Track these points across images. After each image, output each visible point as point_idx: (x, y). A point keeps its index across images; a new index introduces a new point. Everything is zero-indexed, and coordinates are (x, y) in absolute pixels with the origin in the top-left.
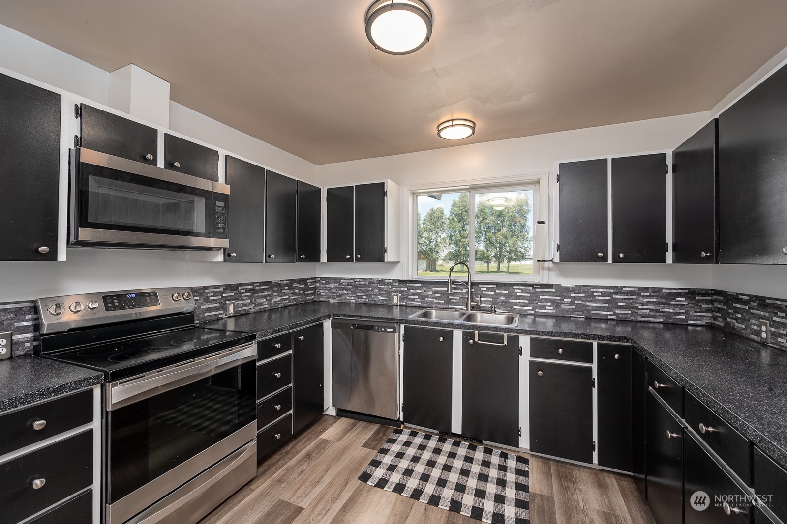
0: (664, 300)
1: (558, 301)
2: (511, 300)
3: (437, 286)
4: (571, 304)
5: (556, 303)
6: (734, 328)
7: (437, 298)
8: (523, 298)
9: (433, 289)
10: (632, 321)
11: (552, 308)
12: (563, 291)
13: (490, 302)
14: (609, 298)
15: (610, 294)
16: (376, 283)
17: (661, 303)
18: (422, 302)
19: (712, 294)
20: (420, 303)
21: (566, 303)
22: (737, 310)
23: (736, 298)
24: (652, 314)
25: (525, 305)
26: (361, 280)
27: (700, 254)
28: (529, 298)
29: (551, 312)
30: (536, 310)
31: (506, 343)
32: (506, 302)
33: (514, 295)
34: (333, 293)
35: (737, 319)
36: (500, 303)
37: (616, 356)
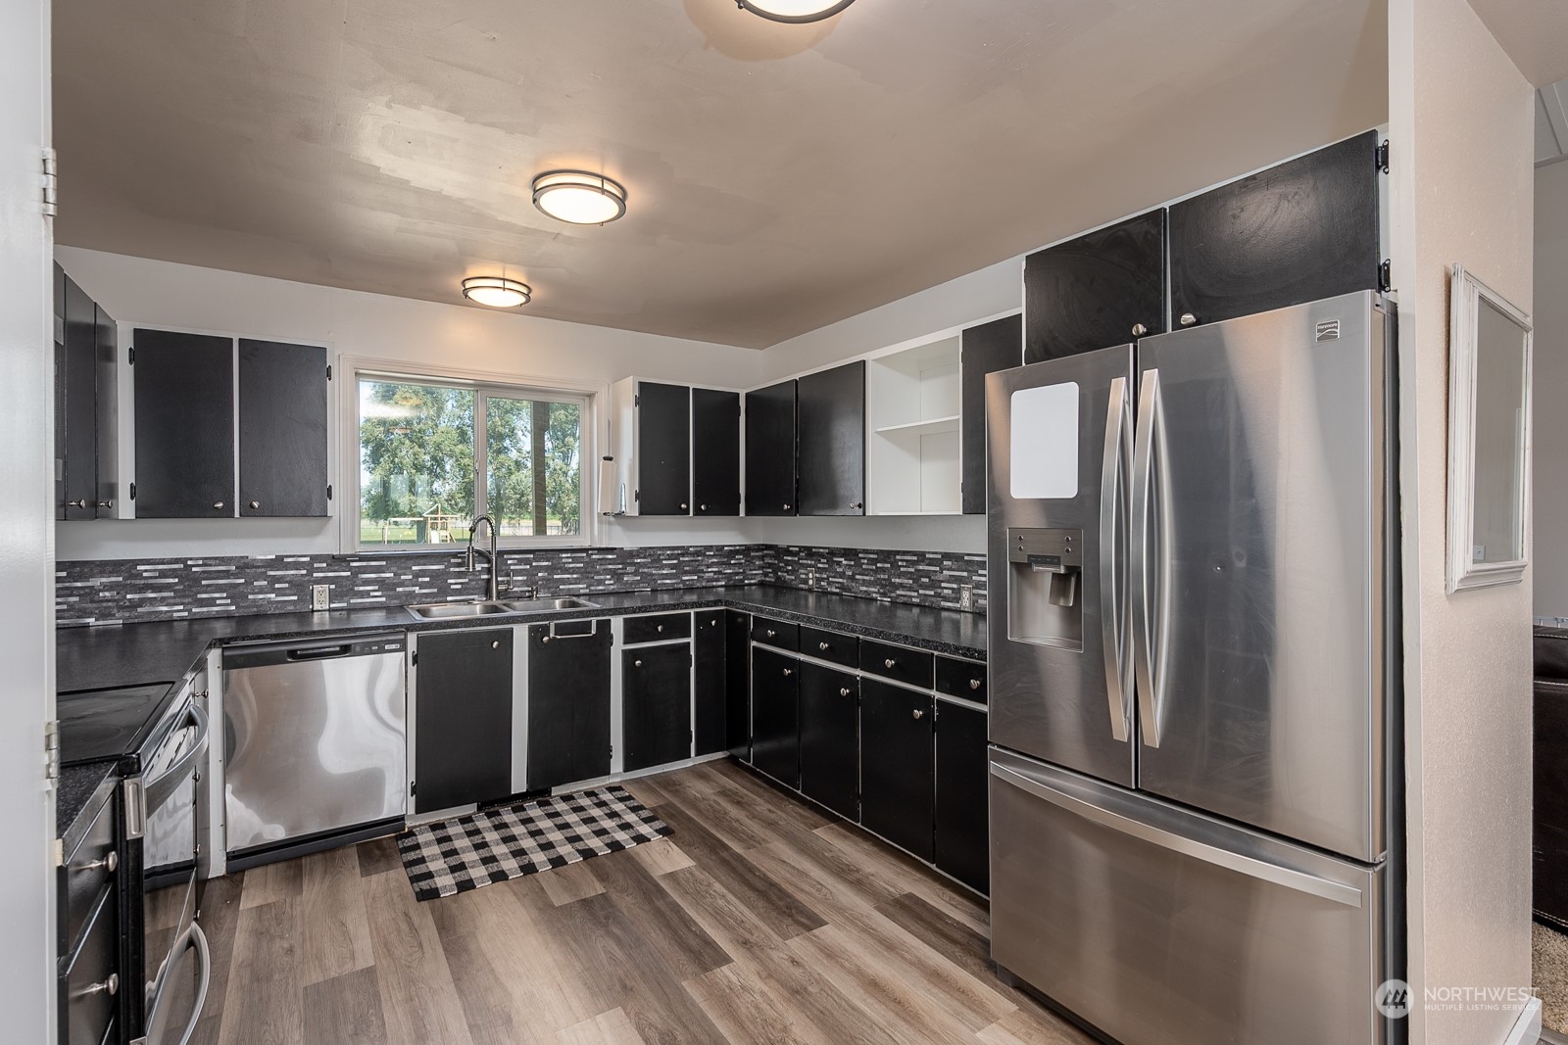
0: (726, 560)
1: (620, 571)
2: (555, 577)
3: (421, 562)
4: (635, 573)
5: (617, 574)
6: (785, 581)
7: (422, 586)
8: (573, 571)
9: (414, 568)
10: (698, 588)
11: (612, 582)
12: (625, 556)
13: (524, 583)
14: (675, 562)
15: (676, 557)
16: (262, 567)
17: (723, 563)
18: (388, 597)
19: (763, 550)
20: (384, 599)
21: (629, 574)
22: (787, 563)
23: (787, 551)
24: (716, 576)
25: (576, 581)
26: (209, 562)
27: (783, 506)
28: (582, 570)
29: (612, 587)
30: (592, 588)
31: (593, 632)
32: (548, 580)
33: (561, 568)
34: (102, 601)
35: (787, 572)
36: (540, 582)
37: (713, 623)
